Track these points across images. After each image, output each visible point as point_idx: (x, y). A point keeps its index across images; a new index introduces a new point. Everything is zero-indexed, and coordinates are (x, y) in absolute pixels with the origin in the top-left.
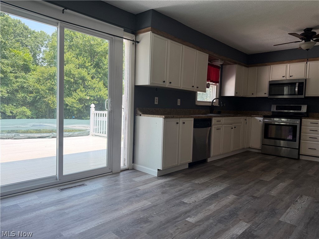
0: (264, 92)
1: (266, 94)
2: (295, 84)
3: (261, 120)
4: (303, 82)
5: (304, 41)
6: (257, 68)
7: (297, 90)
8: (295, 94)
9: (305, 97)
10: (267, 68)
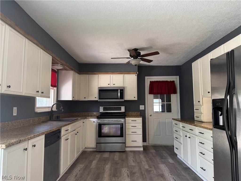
0: (94, 96)
1: (96, 98)
2: (117, 90)
3: (95, 121)
4: (123, 89)
5: (132, 58)
6: (87, 76)
7: (119, 95)
8: (118, 99)
9: (124, 100)
10: (96, 76)
